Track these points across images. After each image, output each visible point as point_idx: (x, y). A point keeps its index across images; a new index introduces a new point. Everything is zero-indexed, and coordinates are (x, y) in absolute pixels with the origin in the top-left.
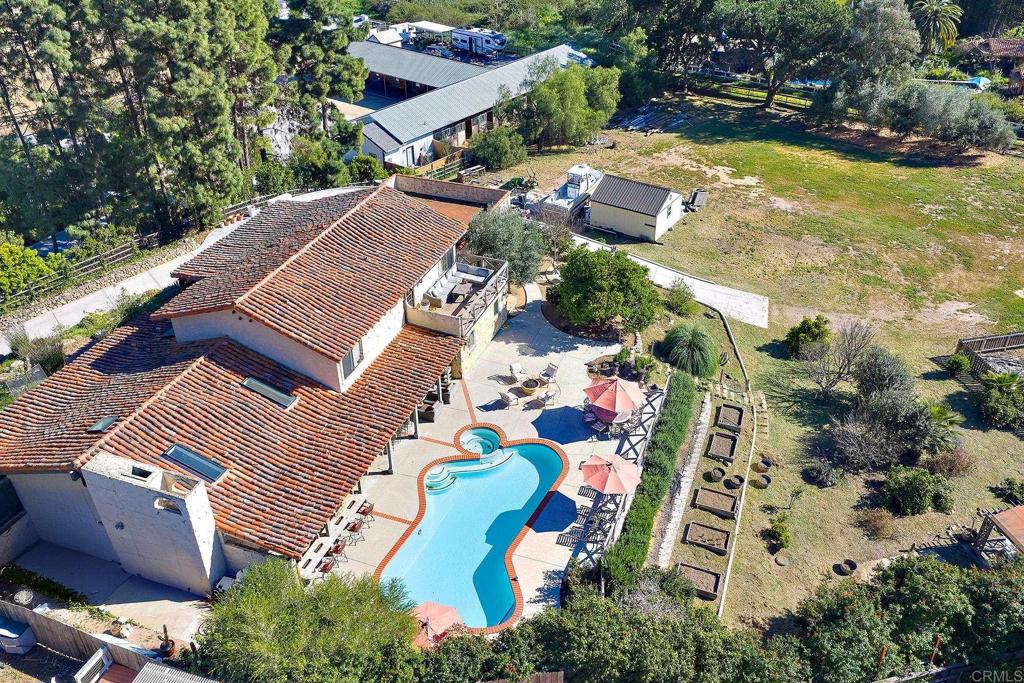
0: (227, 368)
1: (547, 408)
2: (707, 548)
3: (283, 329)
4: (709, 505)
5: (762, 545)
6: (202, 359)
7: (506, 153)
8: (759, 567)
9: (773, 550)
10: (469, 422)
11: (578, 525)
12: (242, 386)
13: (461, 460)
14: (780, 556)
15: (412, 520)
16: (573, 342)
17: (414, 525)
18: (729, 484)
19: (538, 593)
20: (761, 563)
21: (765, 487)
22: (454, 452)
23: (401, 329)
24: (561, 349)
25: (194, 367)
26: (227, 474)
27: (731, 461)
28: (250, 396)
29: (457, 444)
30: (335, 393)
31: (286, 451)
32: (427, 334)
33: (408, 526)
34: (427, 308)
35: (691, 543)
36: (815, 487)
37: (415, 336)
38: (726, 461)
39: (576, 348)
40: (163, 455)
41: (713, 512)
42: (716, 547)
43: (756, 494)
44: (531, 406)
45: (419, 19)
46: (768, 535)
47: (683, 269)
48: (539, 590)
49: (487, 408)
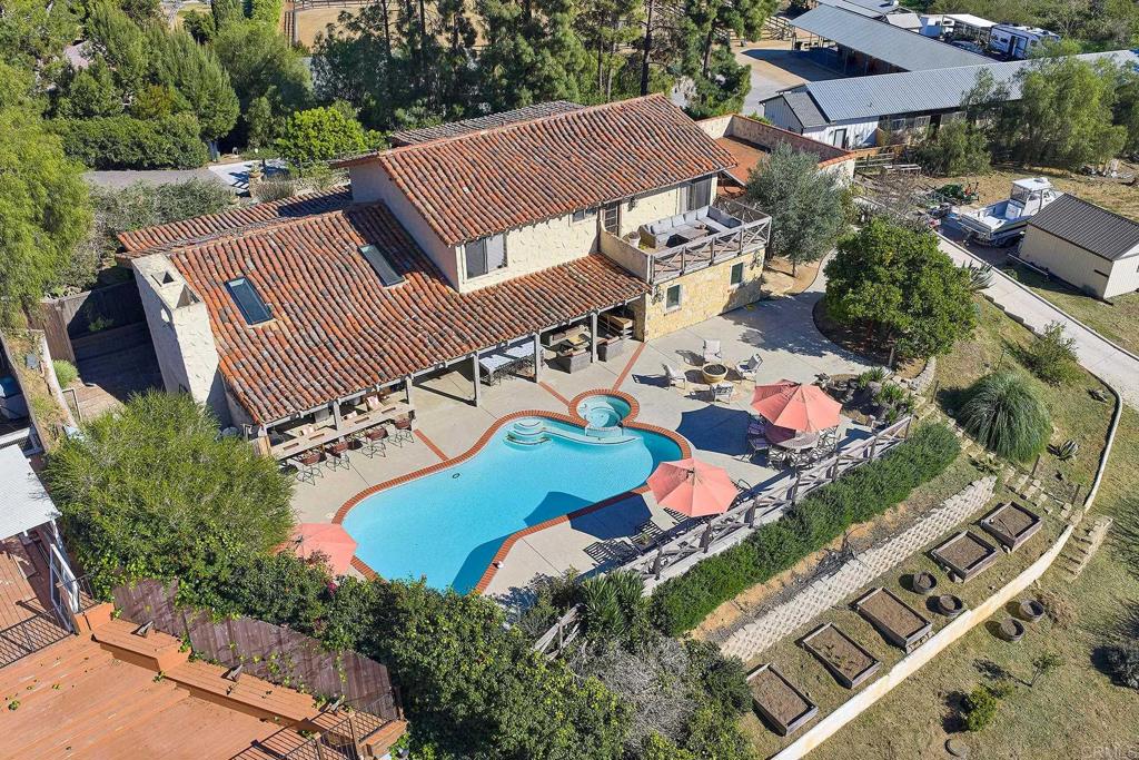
0: (358, 228)
1: (717, 404)
2: (827, 666)
3: (410, 194)
4: (878, 614)
5: (941, 710)
6: (339, 213)
7: (958, 156)
8: (908, 737)
9: (953, 725)
10: (609, 387)
11: (629, 542)
12: (359, 250)
13: (567, 423)
14: (958, 742)
15: (451, 457)
16: (826, 347)
17: (448, 463)
18: (934, 605)
19: (508, 593)
20: (916, 731)
21: (1009, 639)
22: (564, 411)
23: (587, 254)
24: (799, 350)
25: (326, 219)
26: (271, 323)
27: (962, 576)
28: (359, 262)
29: (573, 405)
30: (452, 291)
31: (349, 325)
32: (613, 269)
33: (440, 461)
34: (636, 243)
35: (808, 649)
36: (1107, 679)
37: (596, 266)
38: (954, 573)
39: (821, 355)
40: (226, 284)
41: (877, 626)
42: (841, 670)
43: (986, 642)
44: (700, 396)
45: (966, 12)
46: (959, 702)
47: (1119, 340)
48: (513, 590)
49: (643, 380)
